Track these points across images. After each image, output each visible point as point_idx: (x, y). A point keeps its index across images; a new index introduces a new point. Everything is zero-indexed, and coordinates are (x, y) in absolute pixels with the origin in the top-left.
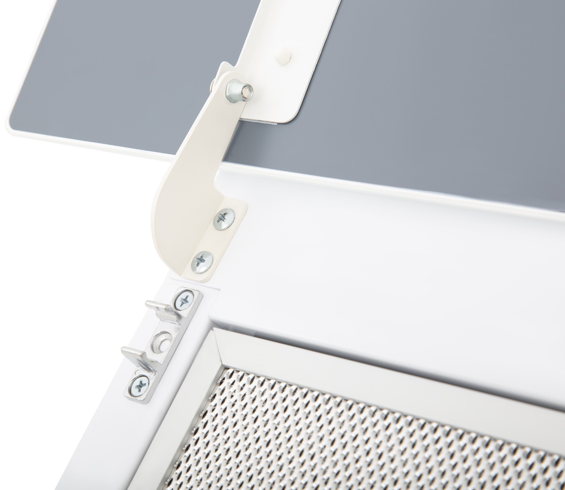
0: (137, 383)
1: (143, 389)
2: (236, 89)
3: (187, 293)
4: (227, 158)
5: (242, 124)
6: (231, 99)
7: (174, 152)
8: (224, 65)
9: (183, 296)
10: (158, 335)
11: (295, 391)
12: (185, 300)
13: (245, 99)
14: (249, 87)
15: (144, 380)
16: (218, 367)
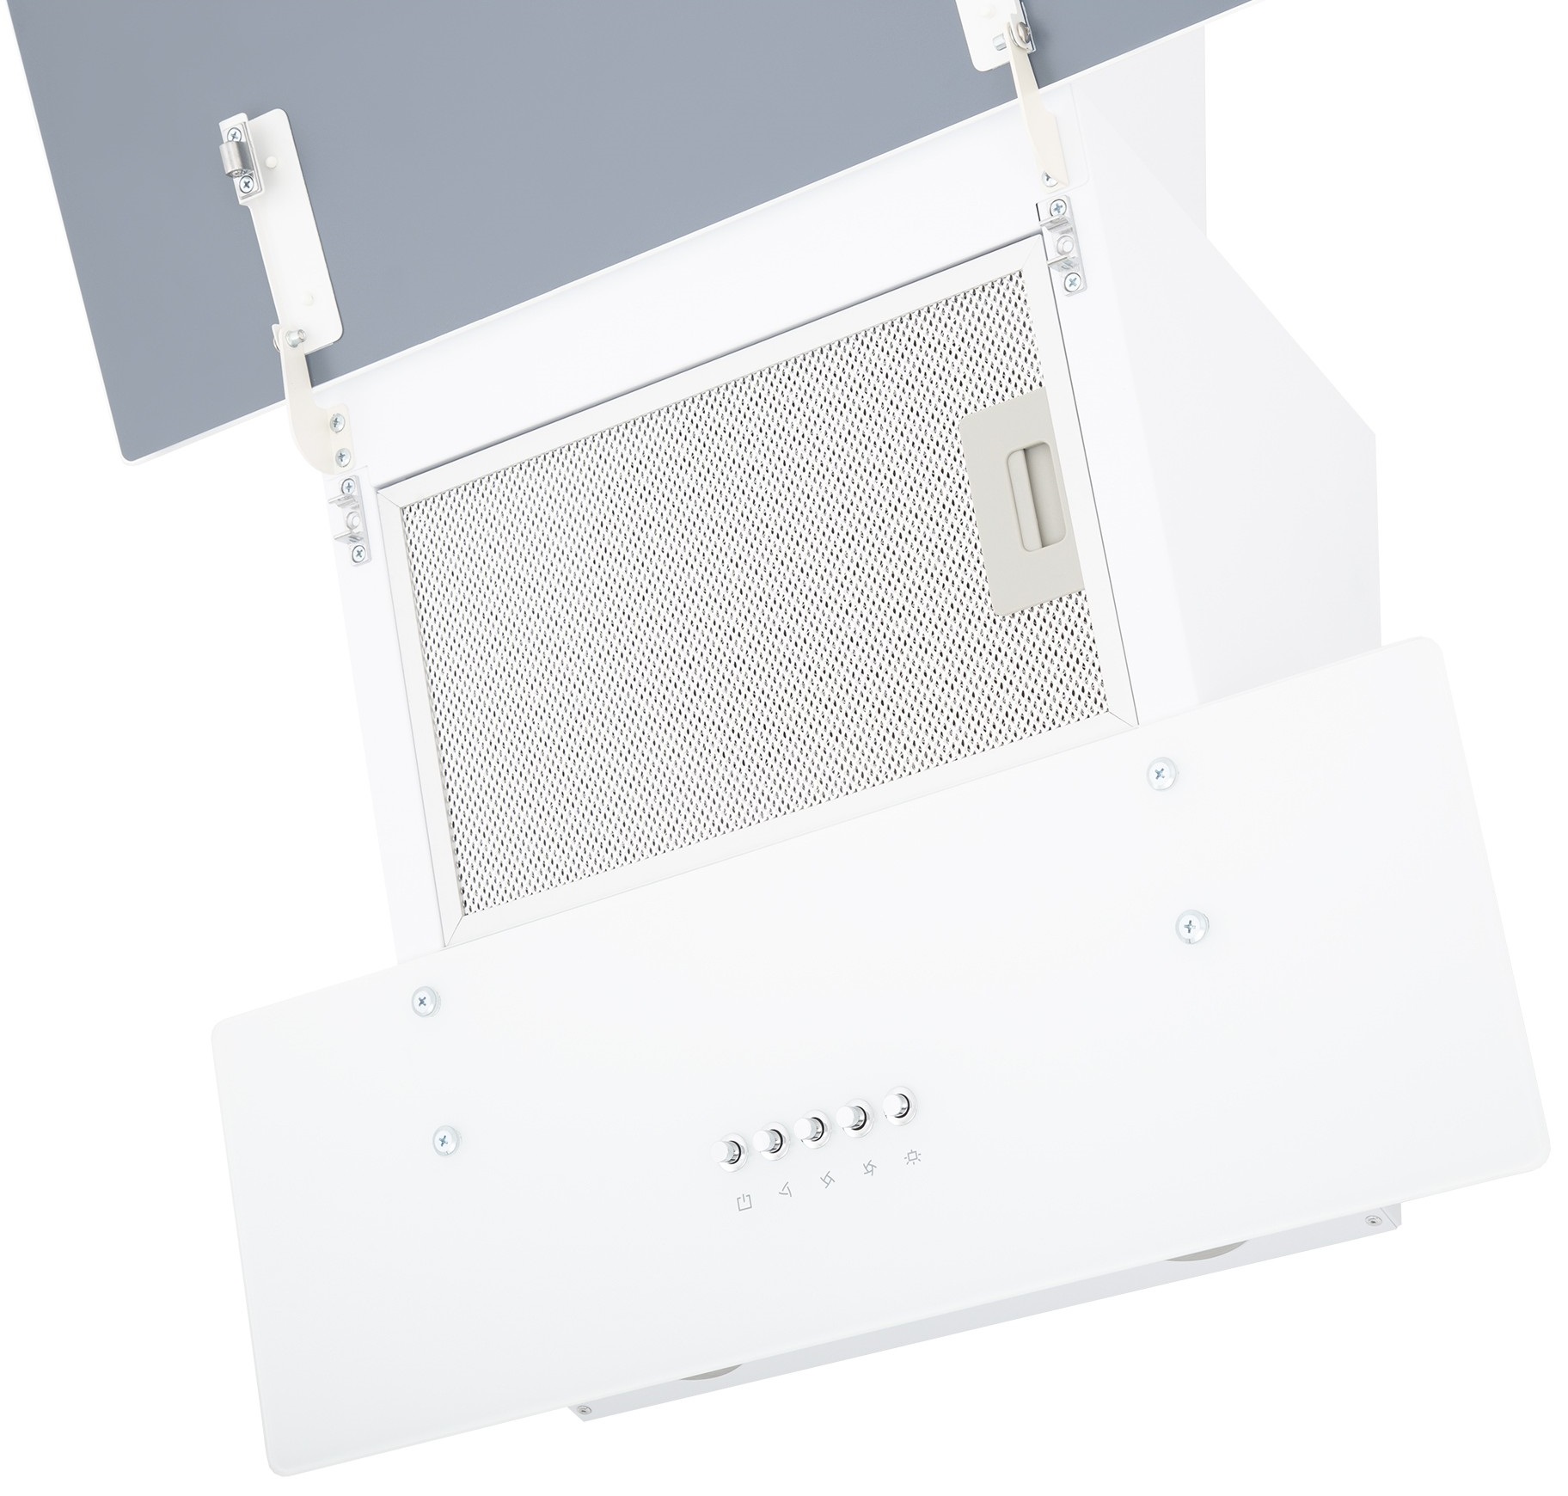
0: (356, 553)
1: (362, 554)
2: (295, 337)
3: (347, 482)
4: (313, 386)
5: (307, 357)
6: (294, 345)
7: (283, 398)
8: (274, 327)
9: (346, 484)
10: (348, 517)
11: (457, 491)
12: (349, 486)
13: (303, 340)
14: (300, 331)
15: (359, 549)
16: (398, 512)
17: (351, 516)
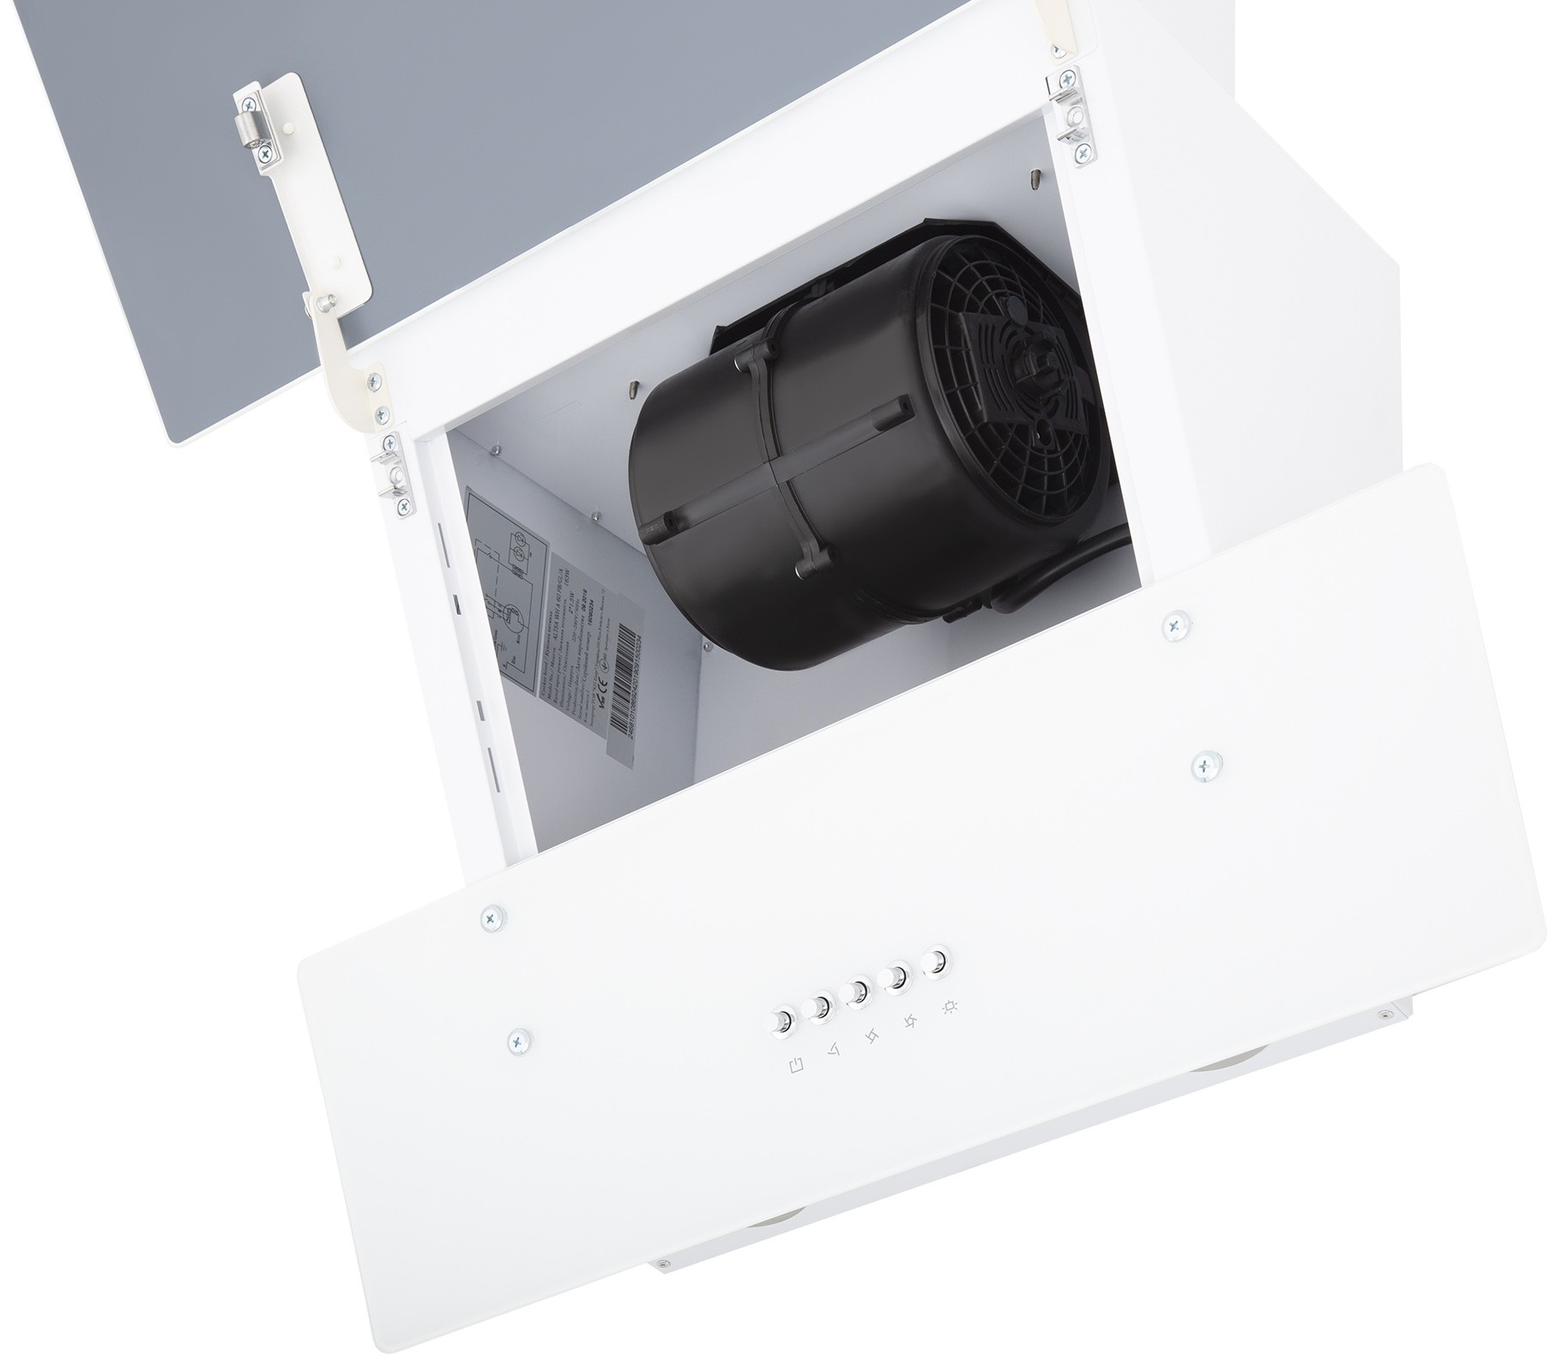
0: (401, 507)
1: (407, 507)
2: (326, 302)
4: (348, 349)
5: (340, 320)
6: (326, 311)
7: (317, 364)
8: (304, 295)
9: (387, 441)
12: (390, 443)
13: (334, 305)
14: (331, 296)
15: (404, 502)
17: (394, 472)
